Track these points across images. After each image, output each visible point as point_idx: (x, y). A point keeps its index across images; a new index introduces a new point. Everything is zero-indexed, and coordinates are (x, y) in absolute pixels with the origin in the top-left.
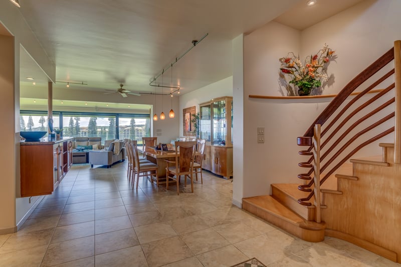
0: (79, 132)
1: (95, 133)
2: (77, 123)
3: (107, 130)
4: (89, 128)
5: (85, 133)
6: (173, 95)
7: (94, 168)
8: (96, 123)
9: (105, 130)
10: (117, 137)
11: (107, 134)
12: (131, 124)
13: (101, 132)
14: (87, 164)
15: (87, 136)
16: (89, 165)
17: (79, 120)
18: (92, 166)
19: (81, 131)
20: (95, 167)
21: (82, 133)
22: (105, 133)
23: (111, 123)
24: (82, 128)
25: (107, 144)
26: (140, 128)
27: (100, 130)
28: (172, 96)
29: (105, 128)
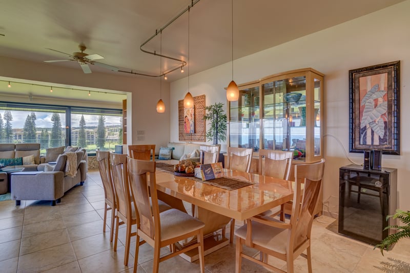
0: (11, 134)
1: (34, 136)
2: (8, 124)
3: (50, 132)
4: (26, 130)
5: (20, 136)
6: (168, 78)
7: (23, 206)
8: (34, 124)
9: (46, 132)
10: (69, 142)
11: (50, 138)
12: (80, 125)
13: (42, 135)
14: (8, 197)
15: (22, 141)
16: (10, 197)
17: (11, 120)
18: (18, 203)
19: (14, 133)
20: (25, 203)
21: (16, 136)
22: (47, 136)
23: (55, 123)
24: (15, 130)
25: (50, 155)
26: (92, 130)
27: (40, 132)
28: (166, 78)
29: (47, 129)
